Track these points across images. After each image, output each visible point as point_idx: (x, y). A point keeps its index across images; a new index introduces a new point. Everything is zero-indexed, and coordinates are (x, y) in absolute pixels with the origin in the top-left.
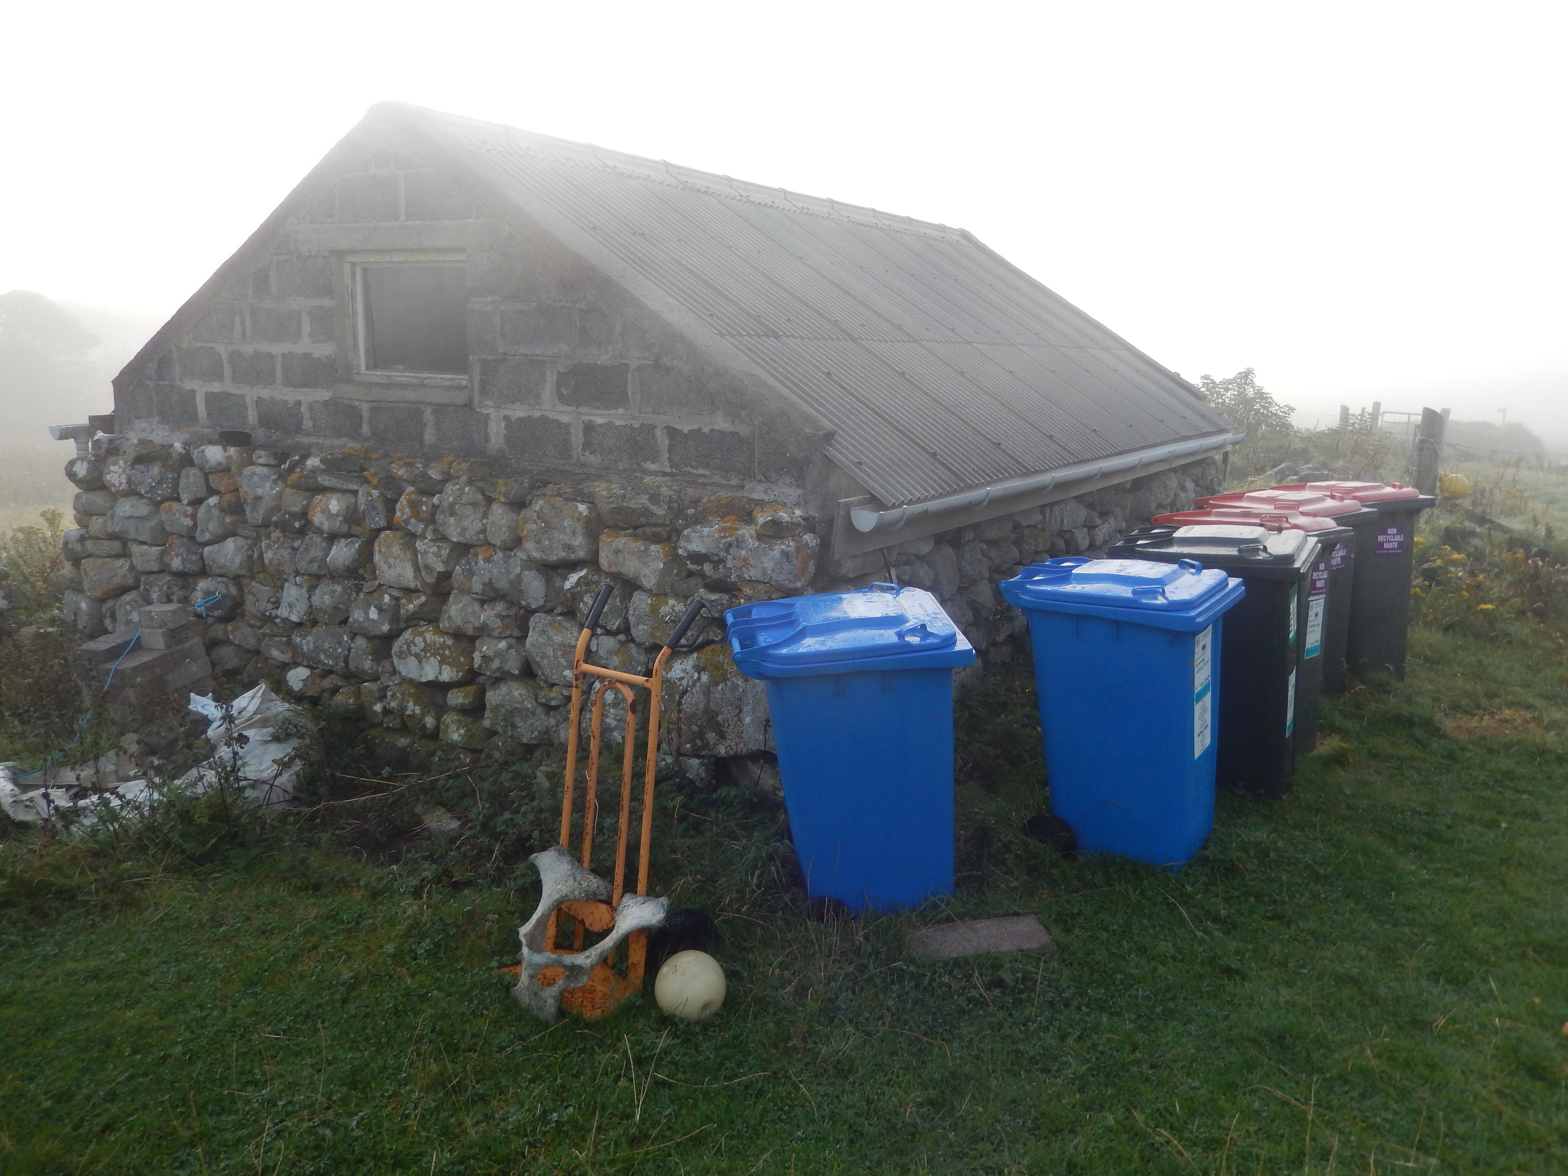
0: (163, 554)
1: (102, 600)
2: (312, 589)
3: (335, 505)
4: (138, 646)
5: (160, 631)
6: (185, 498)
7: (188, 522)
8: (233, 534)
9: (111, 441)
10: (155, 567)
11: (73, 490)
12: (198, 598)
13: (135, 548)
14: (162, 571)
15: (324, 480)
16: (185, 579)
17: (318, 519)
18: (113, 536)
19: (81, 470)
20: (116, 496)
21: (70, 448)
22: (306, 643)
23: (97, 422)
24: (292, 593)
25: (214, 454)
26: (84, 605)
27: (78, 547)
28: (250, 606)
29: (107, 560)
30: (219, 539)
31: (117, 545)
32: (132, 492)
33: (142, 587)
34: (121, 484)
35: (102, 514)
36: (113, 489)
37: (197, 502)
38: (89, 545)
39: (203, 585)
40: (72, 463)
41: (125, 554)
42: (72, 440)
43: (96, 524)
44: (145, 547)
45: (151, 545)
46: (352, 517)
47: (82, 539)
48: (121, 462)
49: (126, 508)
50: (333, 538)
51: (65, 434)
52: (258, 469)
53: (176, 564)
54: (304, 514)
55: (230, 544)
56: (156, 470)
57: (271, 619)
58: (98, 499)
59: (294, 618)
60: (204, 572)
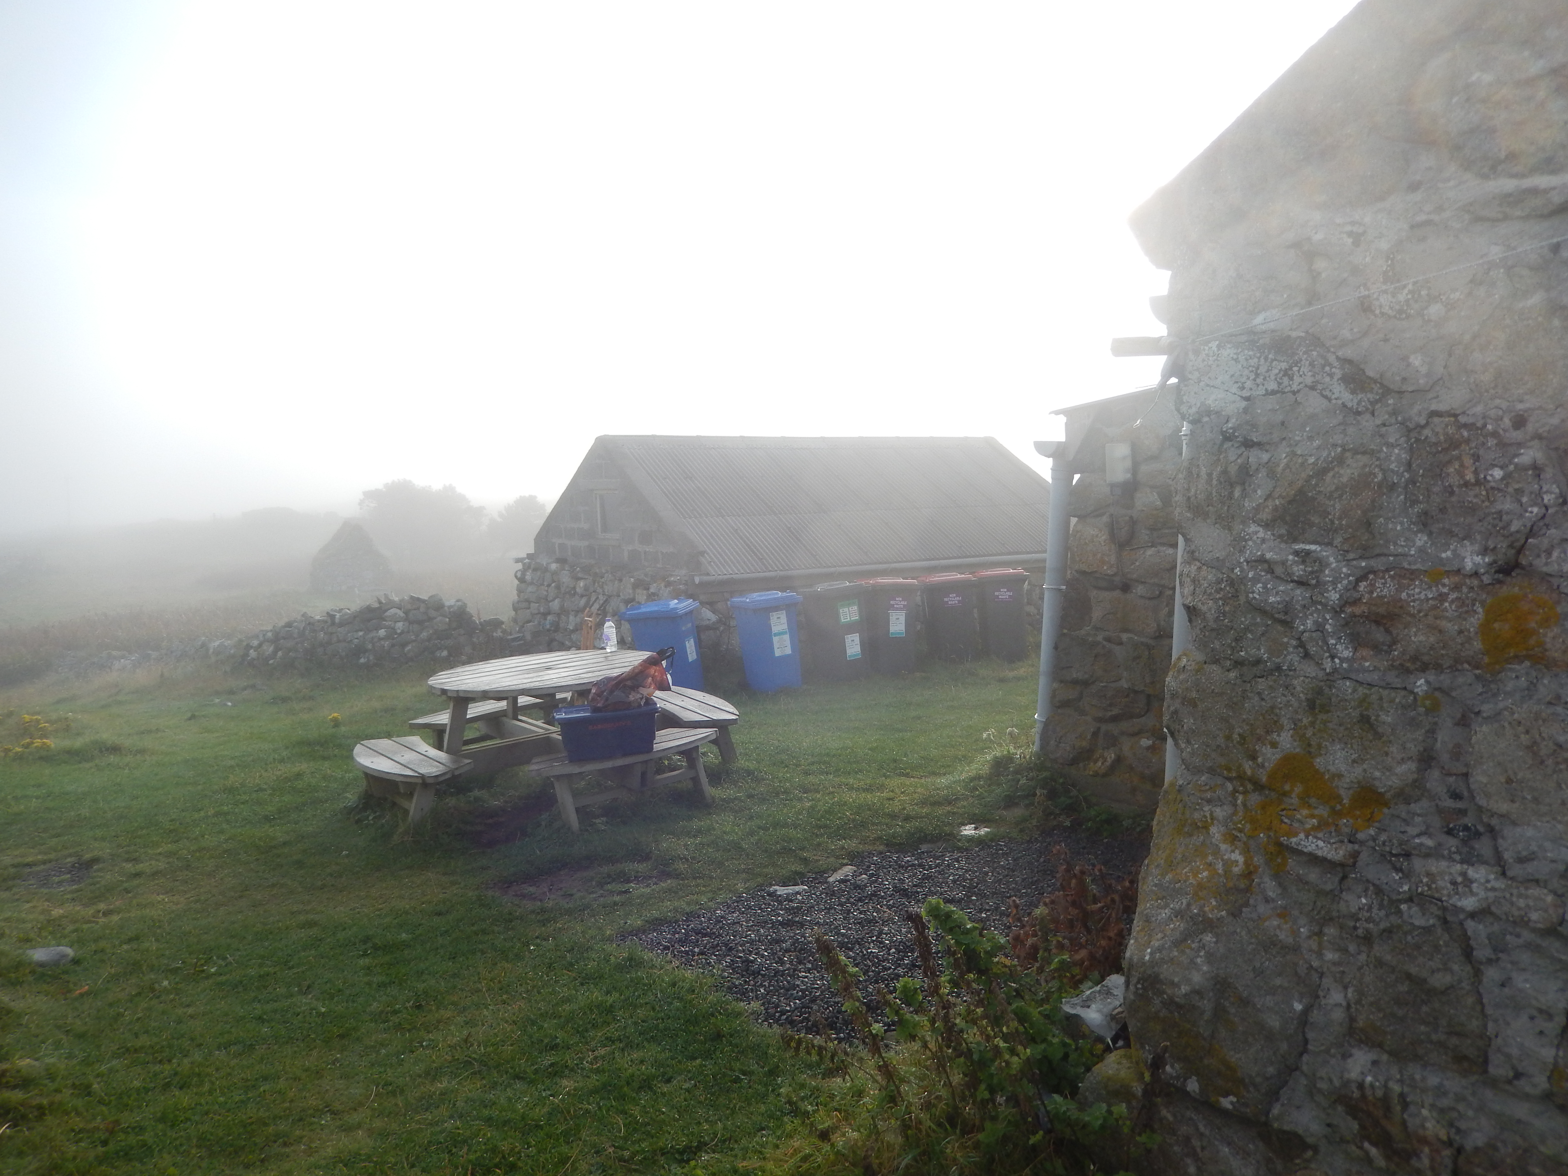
0: (539, 606)
2: (576, 616)
3: (582, 584)
6: (546, 583)
7: (545, 593)
8: (557, 597)
9: (530, 563)
10: (537, 612)
11: (516, 582)
12: (547, 622)
13: (532, 605)
14: (539, 613)
15: (580, 575)
16: (545, 615)
17: (578, 590)
18: (527, 600)
19: (519, 575)
20: (528, 584)
21: (518, 566)
22: (574, 637)
23: (529, 556)
24: (571, 618)
25: (554, 566)
27: (517, 605)
28: (562, 625)
29: (524, 610)
30: (553, 600)
31: (527, 604)
32: (532, 583)
34: (530, 579)
35: (524, 591)
36: (527, 582)
37: (549, 586)
38: (520, 604)
39: (549, 618)
40: (517, 572)
41: (529, 608)
43: (522, 595)
44: (534, 604)
45: (536, 603)
46: (586, 588)
47: (518, 602)
48: (531, 571)
49: (530, 589)
50: (582, 596)
51: (518, 561)
52: (565, 572)
53: (542, 610)
54: (574, 588)
55: (557, 601)
56: (539, 573)
57: (566, 630)
58: (523, 585)
59: (571, 628)
60: (549, 613)
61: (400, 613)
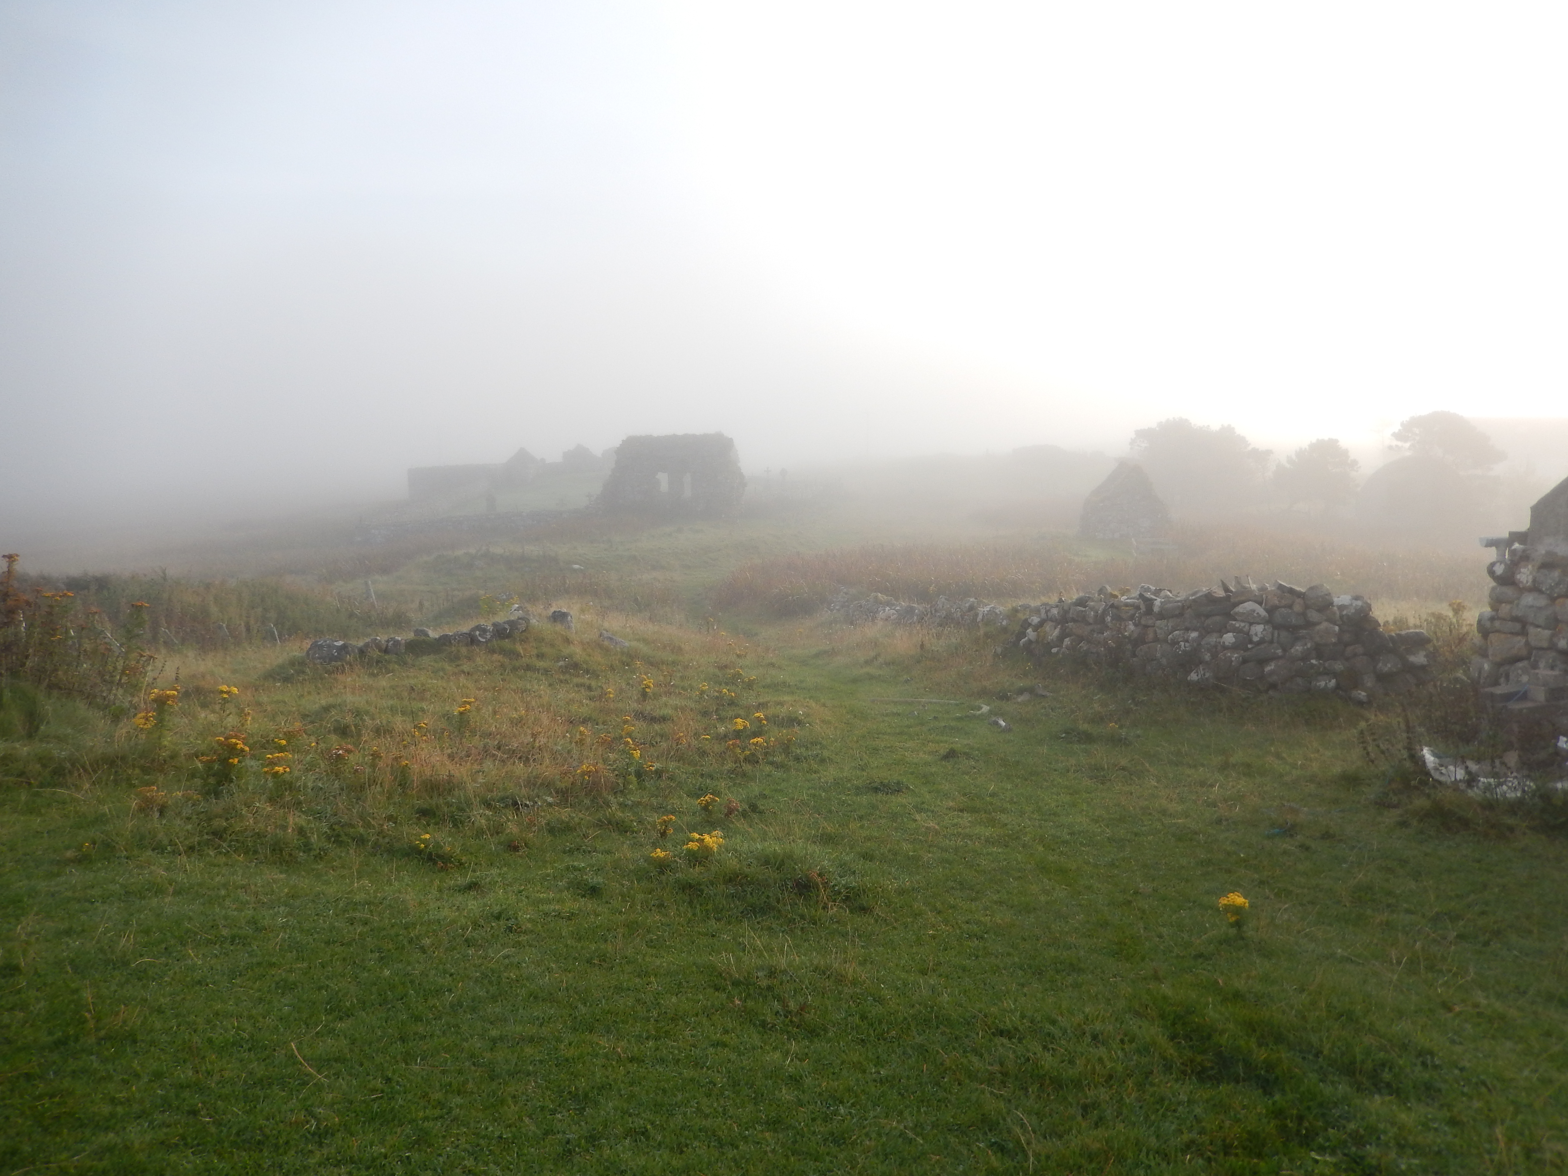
0: (1553, 636)
1: (1499, 665)
4: (1524, 696)
5: (1543, 688)
9: (1524, 551)
10: (1545, 644)
11: (1491, 583)
13: (1532, 630)
14: (1550, 648)
18: (1515, 619)
19: (1499, 570)
20: (1522, 590)
21: (1491, 554)
23: (1516, 537)
26: (1486, 666)
27: (1488, 624)
29: (1509, 636)
31: (1518, 626)
32: (1535, 588)
33: (1532, 659)
34: (1527, 582)
35: (1511, 602)
36: (1521, 586)
38: (1497, 624)
40: (1493, 565)
41: (1523, 634)
42: (1494, 548)
43: (1505, 609)
44: (1539, 630)
45: (1544, 628)
47: (1492, 619)
48: (1530, 567)
49: (1529, 599)
51: (1491, 543)
53: (1562, 644)
56: (1557, 574)
58: (1509, 591)
61: (1261, 611)
